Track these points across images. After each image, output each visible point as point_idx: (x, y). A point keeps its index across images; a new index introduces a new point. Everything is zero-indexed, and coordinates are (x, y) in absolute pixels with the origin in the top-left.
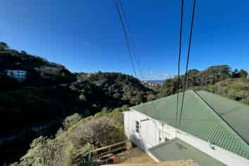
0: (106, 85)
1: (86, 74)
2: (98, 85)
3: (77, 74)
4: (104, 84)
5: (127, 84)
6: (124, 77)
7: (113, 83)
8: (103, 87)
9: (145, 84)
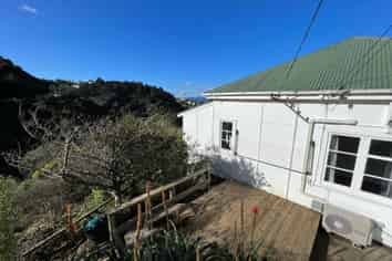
0: (116, 104)
1: (70, 84)
2: (101, 103)
3: (51, 82)
4: (112, 100)
5: (153, 102)
6: (148, 89)
7: (128, 100)
8: (110, 107)
9: (183, 102)
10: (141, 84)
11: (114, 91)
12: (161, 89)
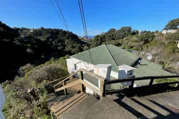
0: (51, 40)
3: (19, 29)
4: (48, 39)
5: (68, 38)
6: (65, 33)
7: (57, 38)
8: (48, 41)
9: (82, 39)
10: (62, 30)
11: (49, 33)
12: (72, 33)
